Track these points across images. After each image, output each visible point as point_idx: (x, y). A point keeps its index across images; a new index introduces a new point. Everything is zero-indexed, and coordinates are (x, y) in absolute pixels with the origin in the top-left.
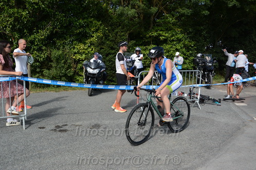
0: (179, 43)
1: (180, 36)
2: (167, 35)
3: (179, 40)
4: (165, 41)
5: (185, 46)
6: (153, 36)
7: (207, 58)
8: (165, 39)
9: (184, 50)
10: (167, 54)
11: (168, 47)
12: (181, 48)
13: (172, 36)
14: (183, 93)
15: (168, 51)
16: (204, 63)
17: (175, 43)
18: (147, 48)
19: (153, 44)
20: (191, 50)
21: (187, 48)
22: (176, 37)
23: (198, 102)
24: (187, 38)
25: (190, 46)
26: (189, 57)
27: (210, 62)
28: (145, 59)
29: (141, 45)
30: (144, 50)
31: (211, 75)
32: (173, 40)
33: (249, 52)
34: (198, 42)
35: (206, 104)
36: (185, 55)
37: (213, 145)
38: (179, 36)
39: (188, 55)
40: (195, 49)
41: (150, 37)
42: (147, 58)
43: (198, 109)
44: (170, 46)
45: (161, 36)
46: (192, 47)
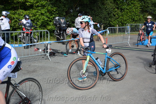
0: (43, 8)
1: (44, 3)
2: (32, 1)
3: (43, 6)
4: (31, 7)
5: (48, 11)
6: (20, 2)
7: (61, 20)
8: (31, 5)
9: (48, 14)
10: (34, 18)
11: (34, 11)
12: (45, 12)
13: (37, 2)
14: (38, 49)
15: (35, 15)
16: (59, 24)
17: (40, 8)
18: (16, 13)
19: (21, 9)
20: (54, 14)
21: (51, 12)
22: (41, 3)
23: (48, 55)
24: (50, 4)
25: (53, 11)
26: (53, 19)
27: (64, 23)
28: (14, 22)
29: (11, 9)
30: (13, 14)
31: (65, 34)
32: (38, 6)
33: (97, 15)
34: (59, 8)
35: (56, 56)
36: (49, 18)
37: (48, 87)
38: (42, 3)
39: (51, 18)
40: (57, 13)
41: (18, 2)
42: (16, 21)
43: (49, 61)
44: (36, 11)
45: (27, 2)
46: (54, 11)
